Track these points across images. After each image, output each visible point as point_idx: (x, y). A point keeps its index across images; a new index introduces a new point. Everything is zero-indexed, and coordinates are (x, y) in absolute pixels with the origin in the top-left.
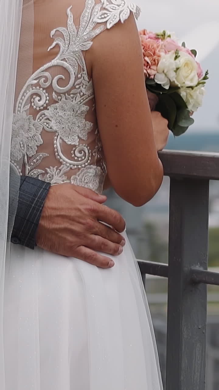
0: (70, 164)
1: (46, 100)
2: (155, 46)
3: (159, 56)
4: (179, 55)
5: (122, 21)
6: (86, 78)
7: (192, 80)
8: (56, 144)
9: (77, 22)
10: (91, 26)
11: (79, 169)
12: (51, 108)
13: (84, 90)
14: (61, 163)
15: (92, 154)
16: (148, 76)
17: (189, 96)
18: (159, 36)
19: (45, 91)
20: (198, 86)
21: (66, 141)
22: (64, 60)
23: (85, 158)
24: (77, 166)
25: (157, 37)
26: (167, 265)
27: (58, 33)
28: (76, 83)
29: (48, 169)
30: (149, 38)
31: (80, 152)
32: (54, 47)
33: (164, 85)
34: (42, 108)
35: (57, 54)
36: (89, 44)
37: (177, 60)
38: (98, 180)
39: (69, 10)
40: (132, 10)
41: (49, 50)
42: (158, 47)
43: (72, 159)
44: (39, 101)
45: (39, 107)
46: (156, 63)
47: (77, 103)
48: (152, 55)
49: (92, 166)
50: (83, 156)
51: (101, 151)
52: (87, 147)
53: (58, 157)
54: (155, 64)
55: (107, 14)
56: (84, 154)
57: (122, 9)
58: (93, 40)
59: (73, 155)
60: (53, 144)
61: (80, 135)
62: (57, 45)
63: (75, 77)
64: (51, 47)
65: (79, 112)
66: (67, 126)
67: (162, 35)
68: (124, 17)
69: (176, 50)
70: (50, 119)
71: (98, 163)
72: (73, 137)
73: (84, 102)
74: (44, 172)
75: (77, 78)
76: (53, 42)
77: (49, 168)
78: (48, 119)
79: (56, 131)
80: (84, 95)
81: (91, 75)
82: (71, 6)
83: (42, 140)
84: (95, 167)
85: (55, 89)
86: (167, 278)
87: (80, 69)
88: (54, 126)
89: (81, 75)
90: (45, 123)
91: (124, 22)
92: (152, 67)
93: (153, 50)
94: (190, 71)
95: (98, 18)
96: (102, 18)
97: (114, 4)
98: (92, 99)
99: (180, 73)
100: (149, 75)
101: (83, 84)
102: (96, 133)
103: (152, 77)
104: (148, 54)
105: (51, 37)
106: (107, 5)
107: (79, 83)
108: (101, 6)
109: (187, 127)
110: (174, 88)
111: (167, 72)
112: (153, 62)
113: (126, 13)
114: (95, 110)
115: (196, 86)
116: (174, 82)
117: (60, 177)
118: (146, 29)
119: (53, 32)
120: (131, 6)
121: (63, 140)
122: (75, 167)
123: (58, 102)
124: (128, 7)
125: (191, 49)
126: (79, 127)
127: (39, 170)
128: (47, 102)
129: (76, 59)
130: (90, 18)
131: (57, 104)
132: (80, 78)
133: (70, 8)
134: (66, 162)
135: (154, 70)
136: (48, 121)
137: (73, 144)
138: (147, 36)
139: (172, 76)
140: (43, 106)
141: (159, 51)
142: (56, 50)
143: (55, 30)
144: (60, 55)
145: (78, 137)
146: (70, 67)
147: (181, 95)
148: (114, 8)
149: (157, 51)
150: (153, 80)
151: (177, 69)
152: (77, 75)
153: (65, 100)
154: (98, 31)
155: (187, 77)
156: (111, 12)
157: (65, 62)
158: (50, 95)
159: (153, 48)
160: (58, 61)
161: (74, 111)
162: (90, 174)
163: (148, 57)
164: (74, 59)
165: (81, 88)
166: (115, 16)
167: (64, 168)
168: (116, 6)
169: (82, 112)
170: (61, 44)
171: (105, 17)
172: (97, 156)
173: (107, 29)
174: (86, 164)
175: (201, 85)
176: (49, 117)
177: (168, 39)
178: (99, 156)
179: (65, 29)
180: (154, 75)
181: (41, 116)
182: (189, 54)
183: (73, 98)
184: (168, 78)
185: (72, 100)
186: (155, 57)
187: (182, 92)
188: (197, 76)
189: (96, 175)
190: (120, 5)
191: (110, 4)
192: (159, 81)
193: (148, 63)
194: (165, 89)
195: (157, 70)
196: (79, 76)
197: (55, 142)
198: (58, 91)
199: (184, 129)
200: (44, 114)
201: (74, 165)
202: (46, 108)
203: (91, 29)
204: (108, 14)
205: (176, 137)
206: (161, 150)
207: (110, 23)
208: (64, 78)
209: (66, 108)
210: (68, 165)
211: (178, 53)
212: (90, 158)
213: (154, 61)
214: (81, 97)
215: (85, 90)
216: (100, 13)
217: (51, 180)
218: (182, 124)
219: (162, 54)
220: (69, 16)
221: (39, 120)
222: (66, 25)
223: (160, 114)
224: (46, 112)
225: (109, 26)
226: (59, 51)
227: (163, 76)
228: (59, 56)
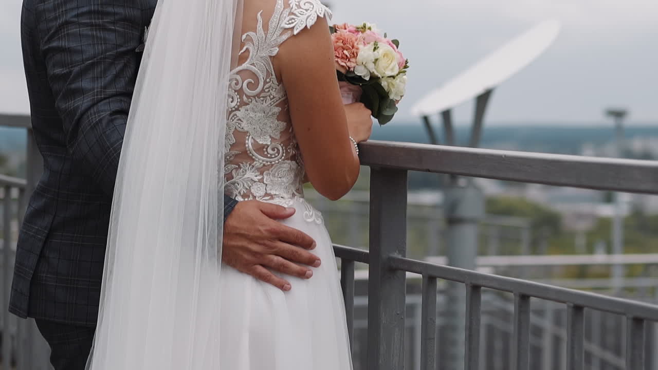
0: (263, 161)
1: (237, 102)
2: (354, 39)
3: (357, 49)
4: (378, 46)
5: (309, 27)
6: (276, 82)
7: (392, 70)
8: (248, 144)
9: (266, 27)
10: (278, 33)
11: (272, 165)
12: (242, 109)
13: (273, 93)
14: (254, 160)
15: (287, 151)
16: (347, 68)
17: (390, 85)
18: (359, 29)
19: (236, 93)
20: (399, 76)
21: (258, 140)
22: (253, 64)
23: (278, 155)
24: (270, 162)
25: (357, 30)
26: (368, 252)
27: (248, 37)
28: (265, 87)
29: (241, 165)
30: (350, 31)
31: (273, 150)
32: (244, 52)
33: (364, 77)
34: (234, 109)
35: (246, 58)
36: (276, 51)
37: (376, 52)
38: (293, 174)
39: (259, 14)
40: (320, 15)
41: (240, 54)
42: (356, 40)
43: (266, 156)
44: (232, 102)
45: (231, 109)
46: (354, 55)
47: (268, 106)
48: (350, 49)
49: (286, 161)
50: (277, 153)
51: (297, 147)
52: (280, 144)
53: (251, 155)
54: (354, 57)
55: (294, 19)
56: (277, 151)
57: (309, 14)
58: (280, 46)
59: (266, 153)
60: (245, 144)
61: (272, 135)
62: (247, 50)
63: (264, 82)
64: (242, 51)
65: (270, 113)
66: (258, 127)
67: (362, 28)
68: (311, 22)
69: (375, 42)
70: (242, 120)
71: (293, 158)
72: (265, 137)
73: (275, 104)
74: (237, 167)
75: (265, 83)
76: (244, 46)
77: (242, 163)
78: (240, 120)
79: (248, 132)
80: (274, 97)
81: (280, 79)
82: (262, 11)
83: (234, 139)
84: (289, 161)
85: (245, 92)
86: (368, 265)
87: (268, 74)
88: (245, 126)
89: (270, 80)
90: (237, 124)
91: (310, 27)
92: (351, 60)
93: (351, 44)
94: (390, 61)
95: (286, 24)
96: (290, 24)
97: (303, 9)
98: (284, 100)
99: (380, 65)
100: (349, 68)
101: (273, 88)
102: (290, 131)
103: (352, 69)
104: (347, 48)
105: (243, 41)
106: (296, 9)
107: (268, 87)
108: (289, 10)
109: (393, 115)
110: (375, 79)
111: (366, 63)
112: (351, 54)
113: (313, 18)
114: (288, 111)
115: (397, 75)
116: (373, 72)
117: (253, 172)
118: (346, 22)
119: (244, 37)
120: (319, 10)
121: (254, 139)
122: (269, 163)
123: (249, 104)
124: (316, 12)
125: (392, 39)
126: (270, 127)
127: (233, 166)
128: (238, 104)
129: (264, 64)
130: (278, 23)
131: (248, 106)
132: (269, 82)
133: (261, 12)
134: (259, 159)
135: (353, 62)
136: (240, 122)
137: (264, 143)
138: (347, 30)
139: (371, 67)
140: (234, 107)
141: (357, 44)
142: (246, 54)
143: (246, 34)
144: (250, 60)
145: (270, 137)
146: (259, 71)
147: (382, 85)
148: (302, 13)
149: (355, 44)
150: (353, 72)
151: (376, 60)
152: (266, 79)
153: (255, 103)
154: (285, 37)
155: (387, 67)
156: (298, 17)
157: (253, 67)
158: (241, 97)
159: (352, 41)
160: (248, 65)
161: (264, 113)
162: (284, 169)
163: (347, 50)
164: (262, 64)
165: (271, 91)
166: (302, 21)
167: (257, 164)
168: (304, 11)
169: (273, 114)
170: (251, 49)
171: (292, 23)
172: (292, 152)
173: (294, 35)
174: (280, 160)
175: (401, 74)
176: (241, 118)
177: (368, 31)
178: (294, 152)
179: (254, 34)
180: (354, 67)
181: (233, 116)
182: (390, 44)
183: (263, 101)
184: (367, 69)
185: (262, 102)
186: (354, 50)
187: (383, 82)
188: (397, 66)
189: (291, 169)
190: (308, 10)
191: (298, 8)
192: (358, 73)
193: (347, 56)
194: (366, 80)
195: (356, 62)
196: (268, 80)
197: (247, 141)
198: (248, 94)
199: (389, 118)
200: (236, 115)
201: (267, 162)
202: (237, 109)
203: (279, 34)
204: (296, 20)
205: (382, 125)
206: (365, 140)
207: (297, 28)
208: (253, 82)
209: (256, 110)
210: (261, 161)
211: (377, 45)
212: (284, 155)
213: (353, 54)
214: (271, 99)
215: (276, 93)
216: (288, 18)
217: (244, 175)
218: (387, 113)
219: (361, 46)
220: (259, 21)
221: (231, 120)
222: (255, 30)
223: (363, 105)
224: (237, 113)
225: (296, 32)
226: (249, 55)
227: (363, 68)
228: (248, 60)
